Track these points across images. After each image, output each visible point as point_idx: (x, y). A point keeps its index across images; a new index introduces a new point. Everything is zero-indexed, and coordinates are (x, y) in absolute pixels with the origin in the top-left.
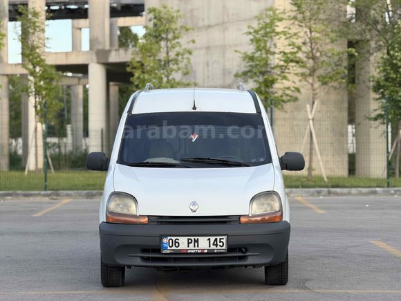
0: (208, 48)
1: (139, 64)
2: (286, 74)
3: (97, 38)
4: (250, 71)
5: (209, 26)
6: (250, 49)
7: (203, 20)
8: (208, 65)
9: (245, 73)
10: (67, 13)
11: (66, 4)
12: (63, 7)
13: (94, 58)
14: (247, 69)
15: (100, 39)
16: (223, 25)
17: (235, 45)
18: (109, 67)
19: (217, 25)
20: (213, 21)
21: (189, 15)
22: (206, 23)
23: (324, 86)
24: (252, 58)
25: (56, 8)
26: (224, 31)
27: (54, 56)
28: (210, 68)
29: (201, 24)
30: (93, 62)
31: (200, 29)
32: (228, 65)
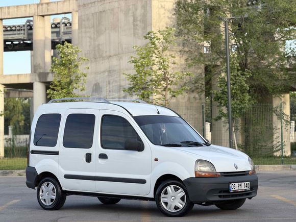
0: (109, 71)
1: (59, 83)
2: (158, 89)
3: (39, 64)
4: (133, 88)
5: (110, 56)
6: (133, 72)
7: (106, 52)
8: (109, 83)
9: (130, 89)
10: (24, 47)
11: (23, 40)
12: (22, 42)
13: (37, 78)
14: (132, 86)
15: (42, 65)
16: (118, 55)
17: (127, 70)
18: (47, 85)
19: (115, 55)
20: (112, 53)
21: (97, 48)
22: (108, 54)
23: (173, 98)
24: (134, 78)
25: (17, 43)
26: (120, 60)
27: (9, 77)
28: (111, 86)
29: (104, 55)
30: (36, 81)
31: (103, 58)
32: (123, 83)
